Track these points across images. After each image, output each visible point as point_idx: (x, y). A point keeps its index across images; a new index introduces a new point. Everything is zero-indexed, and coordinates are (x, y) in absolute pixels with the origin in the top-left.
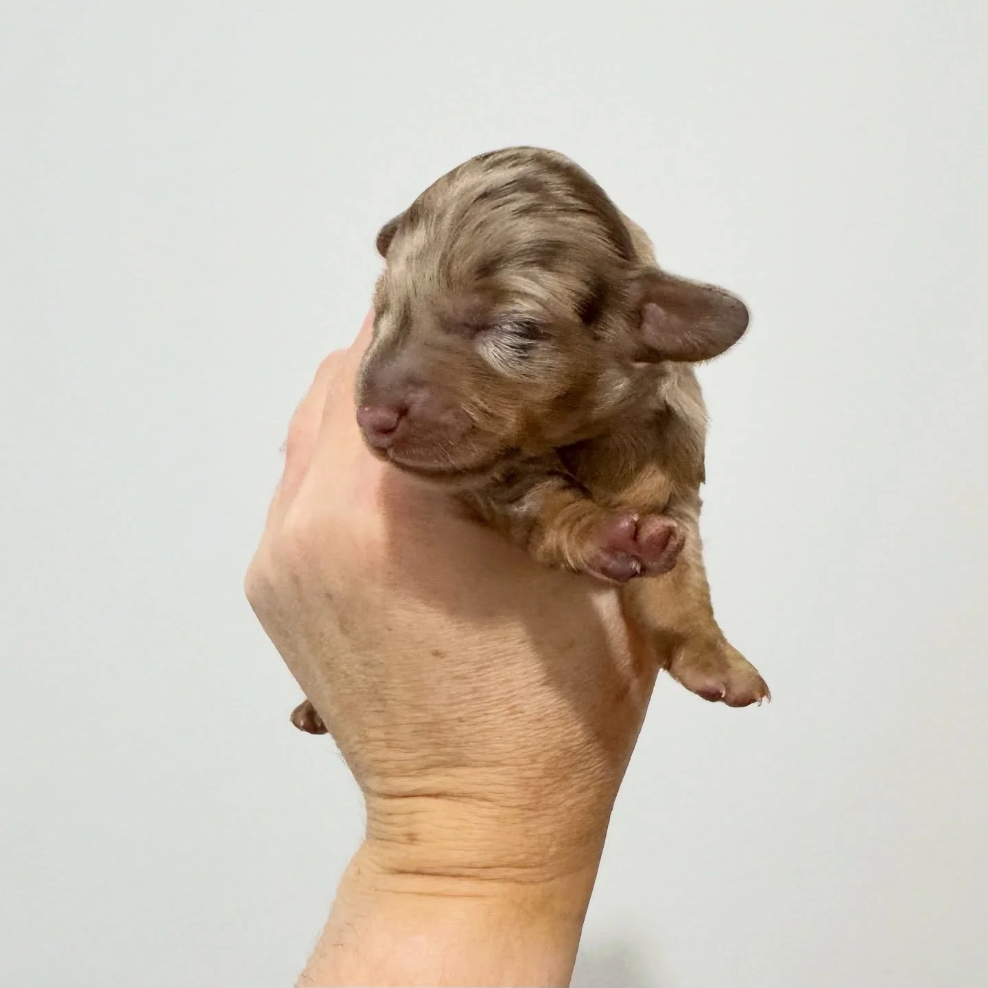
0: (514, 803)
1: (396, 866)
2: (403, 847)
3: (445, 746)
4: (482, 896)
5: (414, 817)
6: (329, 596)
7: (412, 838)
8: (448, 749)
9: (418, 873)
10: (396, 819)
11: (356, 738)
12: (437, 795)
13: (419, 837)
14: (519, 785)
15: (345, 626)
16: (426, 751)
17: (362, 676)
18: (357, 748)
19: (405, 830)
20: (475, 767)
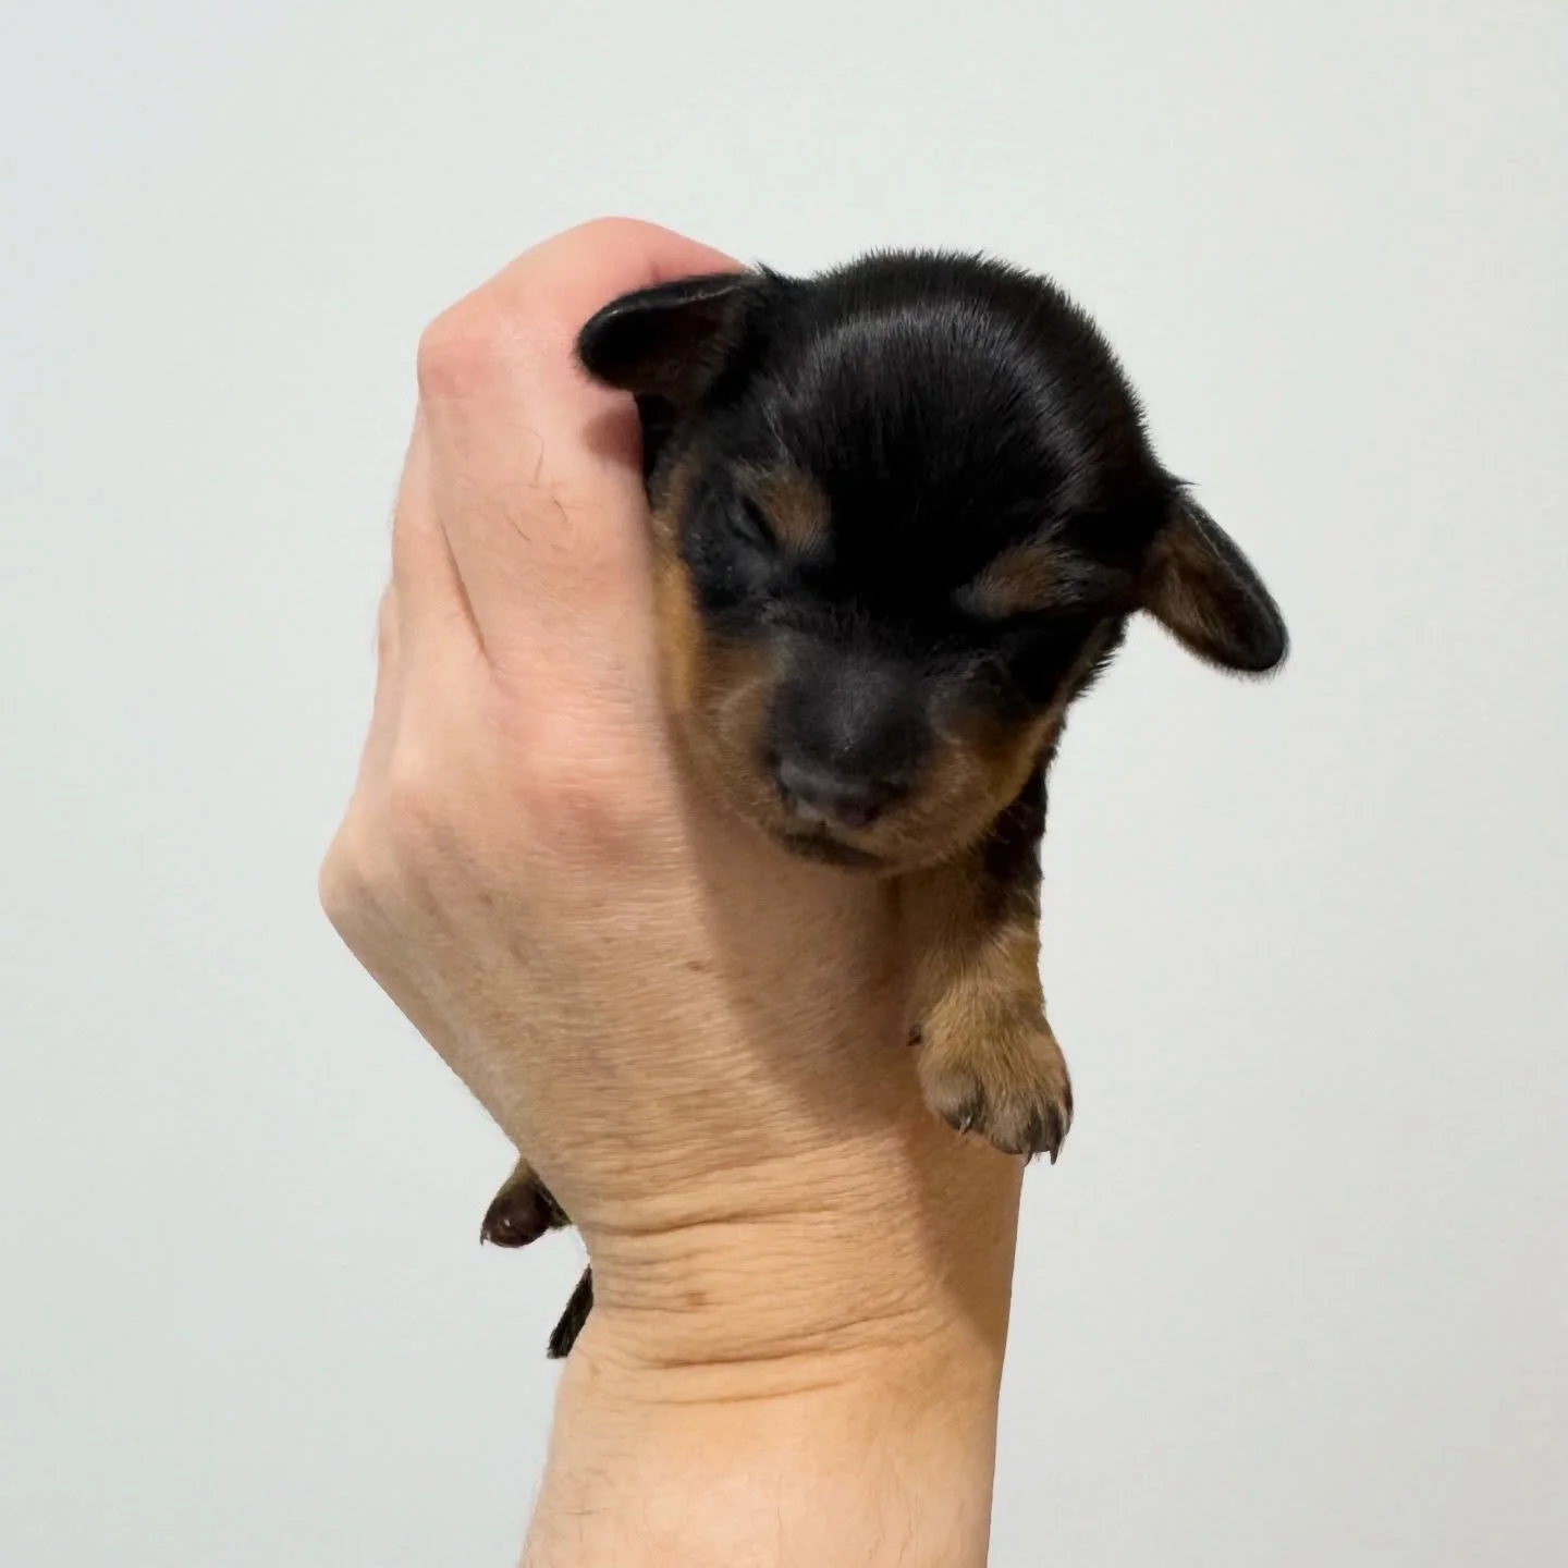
0: (873, 1201)
1: (671, 1354)
2: (681, 1317)
3: (735, 1127)
4: (835, 1384)
5: (695, 1263)
6: (487, 900)
7: (696, 1300)
8: (738, 1133)
9: (711, 1361)
10: (662, 1269)
11: (563, 1140)
12: (733, 1218)
13: (709, 1297)
14: (876, 1169)
15: (519, 949)
16: (700, 1143)
17: (563, 1031)
18: (566, 1155)
19: (681, 1287)
20: (792, 1155)
